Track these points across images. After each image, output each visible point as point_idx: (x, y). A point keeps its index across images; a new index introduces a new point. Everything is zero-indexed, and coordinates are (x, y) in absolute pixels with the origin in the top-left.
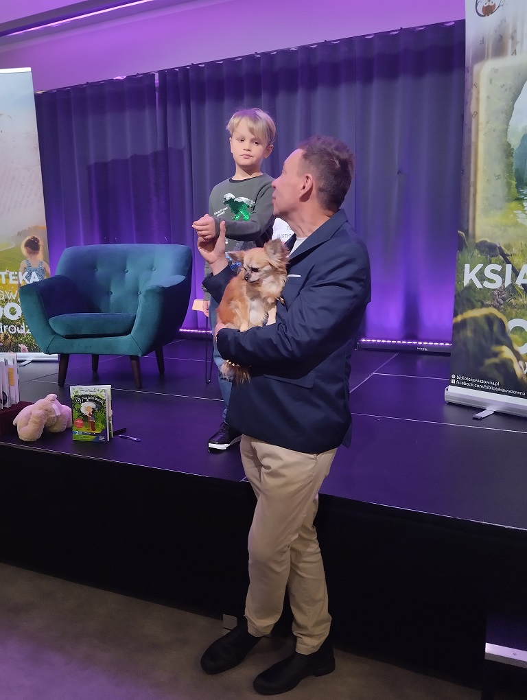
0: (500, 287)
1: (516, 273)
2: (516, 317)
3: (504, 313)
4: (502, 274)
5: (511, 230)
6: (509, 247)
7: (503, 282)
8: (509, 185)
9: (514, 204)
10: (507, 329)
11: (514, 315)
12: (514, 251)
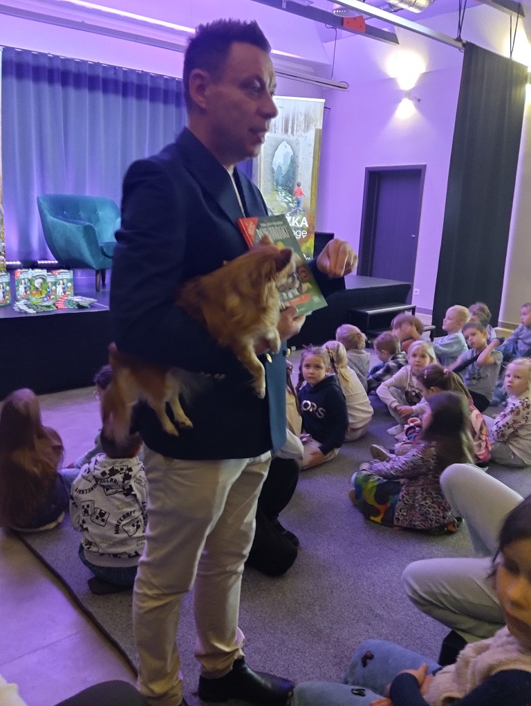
5: (274, 202)
6: (273, 209)
8: (273, 184)
9: (275, 192)
12: (275, 210)
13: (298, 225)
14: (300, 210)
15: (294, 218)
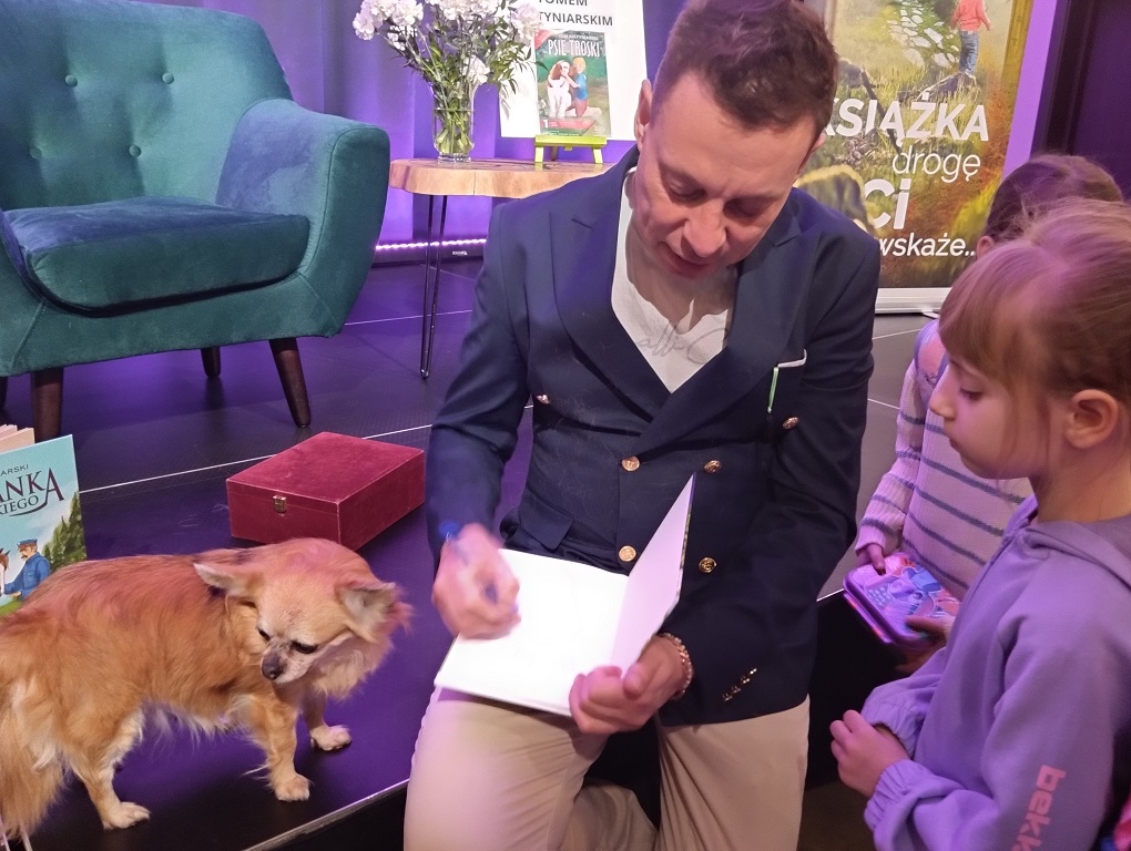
0: (860, 134)
1: (881, 112)
2: (876, 177)
3: (860, 172)
4: (863, 114)
5: (881, 49)
6: (876, 74)
7: (864, 127)
9: (888, 10)
10: (862, 195)
11: (873, 175)
12: (883, 80)
13: (955, 137)
14: (968, 81)
15: (944, 106)
